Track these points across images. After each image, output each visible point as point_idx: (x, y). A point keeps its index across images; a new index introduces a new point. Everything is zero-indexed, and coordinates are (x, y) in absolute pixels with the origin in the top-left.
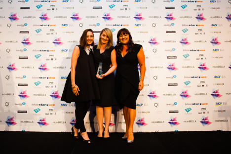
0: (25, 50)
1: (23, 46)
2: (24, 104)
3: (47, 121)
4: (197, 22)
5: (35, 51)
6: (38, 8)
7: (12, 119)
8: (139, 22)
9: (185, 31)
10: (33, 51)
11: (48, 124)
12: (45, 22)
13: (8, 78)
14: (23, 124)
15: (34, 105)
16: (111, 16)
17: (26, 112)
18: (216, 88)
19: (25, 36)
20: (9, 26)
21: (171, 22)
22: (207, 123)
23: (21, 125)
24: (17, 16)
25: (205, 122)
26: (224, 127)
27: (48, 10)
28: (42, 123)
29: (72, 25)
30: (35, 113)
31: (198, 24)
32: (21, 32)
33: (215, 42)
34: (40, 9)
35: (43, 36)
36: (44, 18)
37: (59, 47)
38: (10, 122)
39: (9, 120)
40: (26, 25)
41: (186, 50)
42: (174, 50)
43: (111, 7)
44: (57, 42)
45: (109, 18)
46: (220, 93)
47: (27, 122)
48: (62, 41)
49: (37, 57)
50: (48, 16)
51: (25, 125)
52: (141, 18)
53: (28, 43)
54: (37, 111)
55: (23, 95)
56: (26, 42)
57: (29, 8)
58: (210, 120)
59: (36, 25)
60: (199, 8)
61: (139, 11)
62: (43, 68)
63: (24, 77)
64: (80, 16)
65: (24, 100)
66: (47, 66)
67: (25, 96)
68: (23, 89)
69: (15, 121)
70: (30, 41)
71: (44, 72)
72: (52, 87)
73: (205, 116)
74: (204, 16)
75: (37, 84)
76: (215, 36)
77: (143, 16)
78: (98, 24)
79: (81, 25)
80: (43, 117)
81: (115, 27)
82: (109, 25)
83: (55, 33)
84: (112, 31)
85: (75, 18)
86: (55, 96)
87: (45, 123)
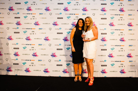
0: (18, 28)
1: (16, 26)
2: (17, 59)
3: (30, 69)
4: (119, 13)
6: (26, 4)
7: (10, 68)
8: (85, 12)
9: (112, 18)
10: (23, 29)
11: (31, 71)
12: (30, 12)
13: (8, 44)
14: (16, 71)
15: (23, 60)
16: (68, 9)
17: (18, 64)
18: (130, 52)
19: (18, 20)
20: (9, 14)
21: (104, 12)
22: (124, 72)
23: (15, 72)
24: (14, 8)
25: (122, 72)
26: (133, 75)
27: (31, 5)
28: (27, 71)
29: (46, 14)
30: (23, 65)
31: (120, 14)
32: (15, 18)
33: (130, 25)
34: (27, 4)
35: (28, 20)
36: (29, 9)
37: (38, 27)
38: (9, 70)
39: (8, 69)
40: (18, 13)
41: (112, 30)
42: (105, 29)
43: (69, 3)
44: (37, 24)
45: (67, 10)
46: (132, 55)
47: (18, 70)
48: (39, 23)
49: (25, 32)
50: (32, 8)
51: (17, 72)
52: (86, 10)
53: (20, 24)
54: (24, 64)
55: (16, 55)
56: (18, 24)
57: (20, 3)
58: (125, 71)
59: (24, 14)
60: (122, 4)
61: (85, 6)
62: (28, 39)
63: (17, 44)
64: (50, 8)
65: (17, 57)
66: (31, 38)
67: (18, 55)
68: (16, 51)
69: (12, 69)
70: (21, 23)
71: (29, 41)
72: (33, 50)
73: (123, 68)
74: (124, 9)
76: (130, 21)
77: (87, 9)
78: (61, 14)
79: (51, 14)
80: (28, 67)
81: (70, 15)
82: (67, 14)
83: (35, 19)
84: (68, 18)
85: (47, 9)
86: (35, 55)
87: (29, 71)
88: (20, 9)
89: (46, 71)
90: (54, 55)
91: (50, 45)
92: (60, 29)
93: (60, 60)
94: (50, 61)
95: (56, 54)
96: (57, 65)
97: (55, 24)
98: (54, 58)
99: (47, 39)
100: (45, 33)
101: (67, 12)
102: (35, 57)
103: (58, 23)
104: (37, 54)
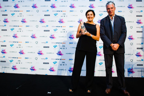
0: (5, 25)
1: (4, 24)
2: (4, 57)
3: (17, 67)
5: (11, 26)
8: (73, 9)
11: (17, 69)
12: (17, 9)
15: (10, 58)
16: (56, 6)
17: (5, 62)
19: (6, 17)
22: (112, 72)
23: (2, 69)
24: (1, 6)
27: (19, 2)
28: (14, 68)
29: (33, 11)
30: (10, 62)
32: (3, 15)
34: (14, 1)
35: (16, 17)
36: (16, 6)
37: (25, 24)
40: (6, 11)
44: (24, 21)
45: (54, 7)
47: (5, 67)
48: (26, 20)
49: (12, 30)
50: (19, 6)
51: (5, 69)
52: (74, 7)
54: (11, 61)
56: (6, 21)
58: (114, 70)
59: (12, 11)
61: (73, 3)
62: (15, 36)
63: (5, 41)
64: (37, 5)
65: (4, 55)
66: (18, 35)
67: (5, 52)
70: (8, 20)
71: (16, 39)
72: (20, 47)
75: (11, 46)
77: (75, 5)
78: (48, 11)
79: (38, 11)
80: (15, 65)
81: (57, 12)
82: (54, 11)
83: (22, 16)
84: (55, 15)
85: (34, 7)
86: (21, 53)
87: (15, 69)
88: (8, 6)
89: (33, 69)
90: (40, 53)
91: (37, 43)
92: (47, 26)
93: (47, 58)
94: (36, 59)
95: (43, 52)
96: (44, 63)
97: (42, 21)
98: (41, 56)
99: (33, 37)
100: (32, 31)
101: (54, 9)
102: (22, 55)
103: (45, 20)
104: (24, 52)
